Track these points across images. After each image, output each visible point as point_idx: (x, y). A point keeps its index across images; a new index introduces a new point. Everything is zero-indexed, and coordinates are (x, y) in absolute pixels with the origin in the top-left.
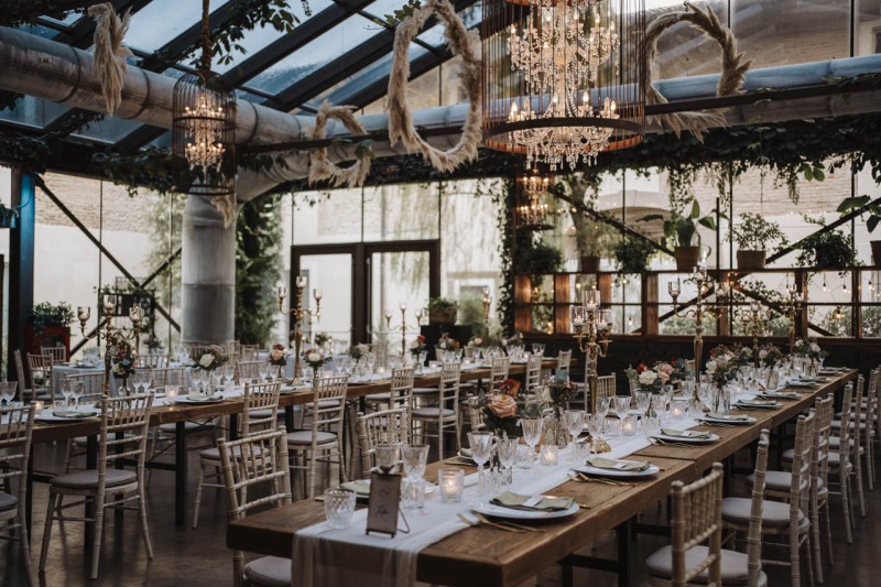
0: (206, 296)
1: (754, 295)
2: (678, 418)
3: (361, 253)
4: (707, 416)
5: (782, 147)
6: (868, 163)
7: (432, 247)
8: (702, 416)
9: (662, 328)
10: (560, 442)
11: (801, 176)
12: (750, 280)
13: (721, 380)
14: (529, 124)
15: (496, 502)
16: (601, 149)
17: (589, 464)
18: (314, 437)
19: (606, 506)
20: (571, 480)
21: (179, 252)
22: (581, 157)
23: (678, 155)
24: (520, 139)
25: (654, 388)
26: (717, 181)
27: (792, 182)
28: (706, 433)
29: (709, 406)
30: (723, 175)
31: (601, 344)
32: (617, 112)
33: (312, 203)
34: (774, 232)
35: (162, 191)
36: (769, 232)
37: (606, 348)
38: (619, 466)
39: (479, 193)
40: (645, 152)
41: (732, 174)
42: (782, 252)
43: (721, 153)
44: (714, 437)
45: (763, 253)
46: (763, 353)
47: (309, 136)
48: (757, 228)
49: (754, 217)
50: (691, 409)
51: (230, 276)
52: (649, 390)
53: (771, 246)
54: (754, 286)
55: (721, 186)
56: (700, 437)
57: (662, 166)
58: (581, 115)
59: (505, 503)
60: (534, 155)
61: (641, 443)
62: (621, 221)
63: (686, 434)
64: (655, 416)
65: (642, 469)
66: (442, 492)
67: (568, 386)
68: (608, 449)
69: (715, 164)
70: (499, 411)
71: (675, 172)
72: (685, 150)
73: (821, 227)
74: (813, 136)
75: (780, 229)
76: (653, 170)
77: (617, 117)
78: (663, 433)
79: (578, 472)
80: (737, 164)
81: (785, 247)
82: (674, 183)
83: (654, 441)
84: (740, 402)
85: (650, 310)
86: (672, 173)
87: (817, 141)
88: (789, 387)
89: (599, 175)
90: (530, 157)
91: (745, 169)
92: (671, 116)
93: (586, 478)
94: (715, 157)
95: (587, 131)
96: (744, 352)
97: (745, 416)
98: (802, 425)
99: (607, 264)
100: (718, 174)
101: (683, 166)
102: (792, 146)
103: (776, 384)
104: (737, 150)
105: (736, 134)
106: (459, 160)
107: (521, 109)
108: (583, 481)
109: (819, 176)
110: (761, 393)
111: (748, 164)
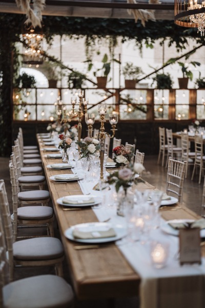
5: (143, 32)
6: (175, 43)
11: (144, 45)
23: (95, 30)
26: (108, 45)
27: (141, 48)
30: (111, 43)
40: (79, 27)
43: (116, 31)
55: (110, 48)
57: (84, 34)
62: (59, 60)
69: (108, 36)
71: (89, 38)
72: (98, 28)
73: (154, 71)
74: (155, 28)
80: (119, 39)
82: (88, 44)
86: (87, 39)
87: (156, 31)
89: (52, 37)
100: (108, 41)
101: (93, 36)
102: (148, 32)
104: (124, 31)
105: (122, 23)
109: (151, 46)
111: (126, 38)
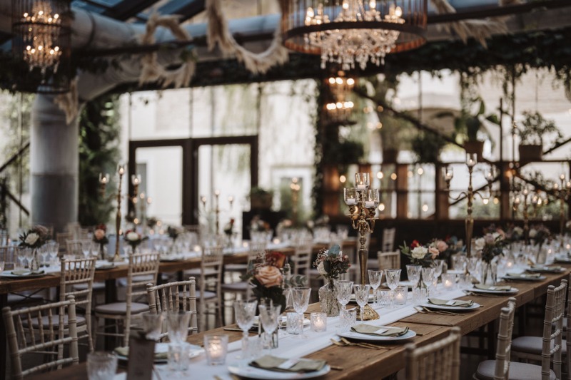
0: (52, 184)
1: (533, 182)
2: (449, 289)
3: (190, 147)
4: (475, 287)
7: (252, 141)
8: (470, 288)
9: (454, 213)
10: (333, 310)
12: (529, 170)
13: (488, 255)
14: (324, 27)
15: (254, 364)
16: (388, 50)
17: (353, 330)
18: (128, 307)
19: (358, 368)
20: (334, 344)
21: (28, 145)
22: (370, 57)
24: (317, 41)
25: (426, 262)
26: (501, 83)
27: (567, 82)
28: (469, 302)
29: (479, 278)
30: (507, 78)
31: (368, 221)
32: (402, 17)
33: (147, 102)
34: (551, 127)
35: (13, 92)
36: (546, 127)
37: (373, 224)
38: (379, 332)
39: (293, 93)
40: (438, 57)
41: (514, 76)
42: (558, 145)
43: (505, 57)
44: (476, 306)
45: (540, 147)
46: (533, 232)
47: (140, 41)
48: (535, 124)
49: (533, 113)
50: (461, 281)
51: (74, 167)
52: (420, 264)
53: (548, 139)
54: (533, 175)
55: (505, 87)
56: (462, 305)
57: (453, 69)
58: (369, 19)
59: (262, 364)
60: (329, 56)
61: (408, 311)
63: (450, 303)
64: (425, 287)
65: (400, 334)
66: (208, 355)
67: (341, 260)
68: (376, 317)
69: (499, 67)
70: (265, 281)
71: (465, 75)
72: (473, 56)
75: (557, 125)
76: (445, 72)
77: (402, 21)
78: (430, 302)
79: (341, 337)
80: (519, 67)
81: (561, 141)
82: (464, 85)
83: (420, 309)
84: (508, 275)
85: (442, 197)
86: (462, 76)
88: (557, 262)
89: (399, 78)
90: (324, 57)
91: (525, 71)
92: (458, 24)
93: (348, 342)
94: (500, 61)
95: (376, 33)
96: (516, 233)
97: (508, 287)
98: (551, 294)
99: (405, 156)
100: (502, 76)
101: (471, 69)
103: (544, 260)
105: (517, 41)
106: (270, 63)
107: (316, 14)
108: (345, 345)
110: (529, 268)
111: (528, 67)
